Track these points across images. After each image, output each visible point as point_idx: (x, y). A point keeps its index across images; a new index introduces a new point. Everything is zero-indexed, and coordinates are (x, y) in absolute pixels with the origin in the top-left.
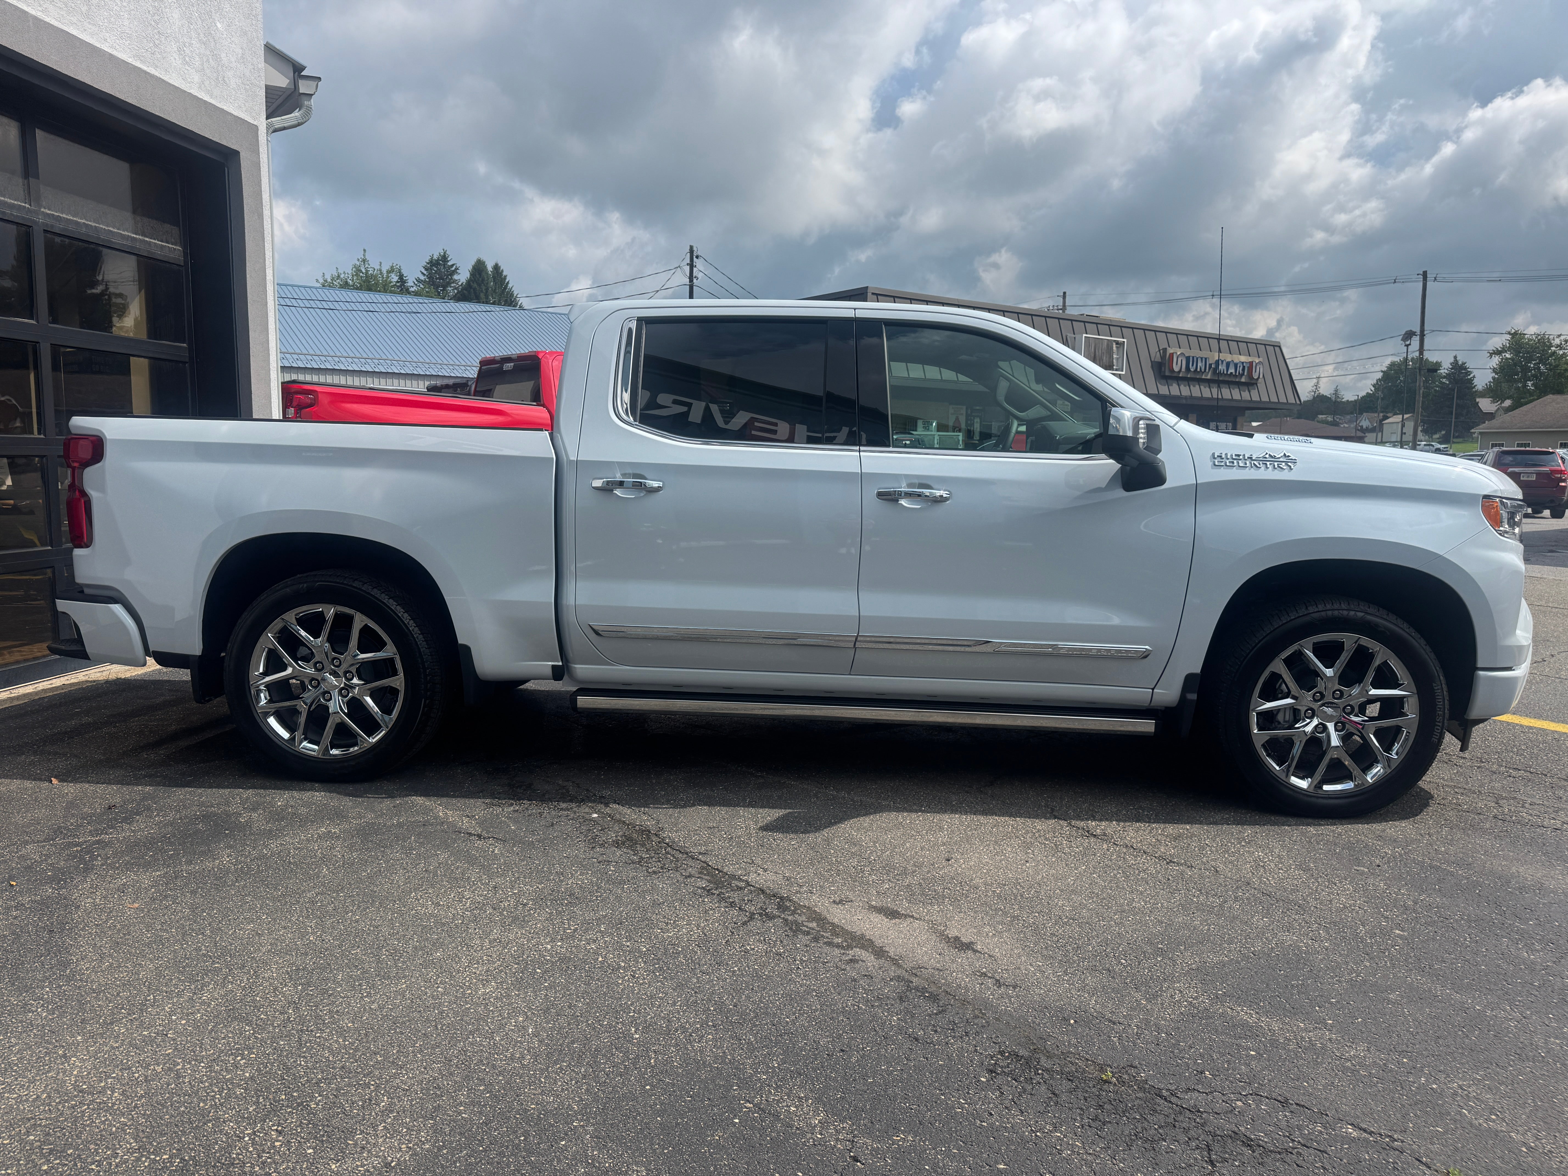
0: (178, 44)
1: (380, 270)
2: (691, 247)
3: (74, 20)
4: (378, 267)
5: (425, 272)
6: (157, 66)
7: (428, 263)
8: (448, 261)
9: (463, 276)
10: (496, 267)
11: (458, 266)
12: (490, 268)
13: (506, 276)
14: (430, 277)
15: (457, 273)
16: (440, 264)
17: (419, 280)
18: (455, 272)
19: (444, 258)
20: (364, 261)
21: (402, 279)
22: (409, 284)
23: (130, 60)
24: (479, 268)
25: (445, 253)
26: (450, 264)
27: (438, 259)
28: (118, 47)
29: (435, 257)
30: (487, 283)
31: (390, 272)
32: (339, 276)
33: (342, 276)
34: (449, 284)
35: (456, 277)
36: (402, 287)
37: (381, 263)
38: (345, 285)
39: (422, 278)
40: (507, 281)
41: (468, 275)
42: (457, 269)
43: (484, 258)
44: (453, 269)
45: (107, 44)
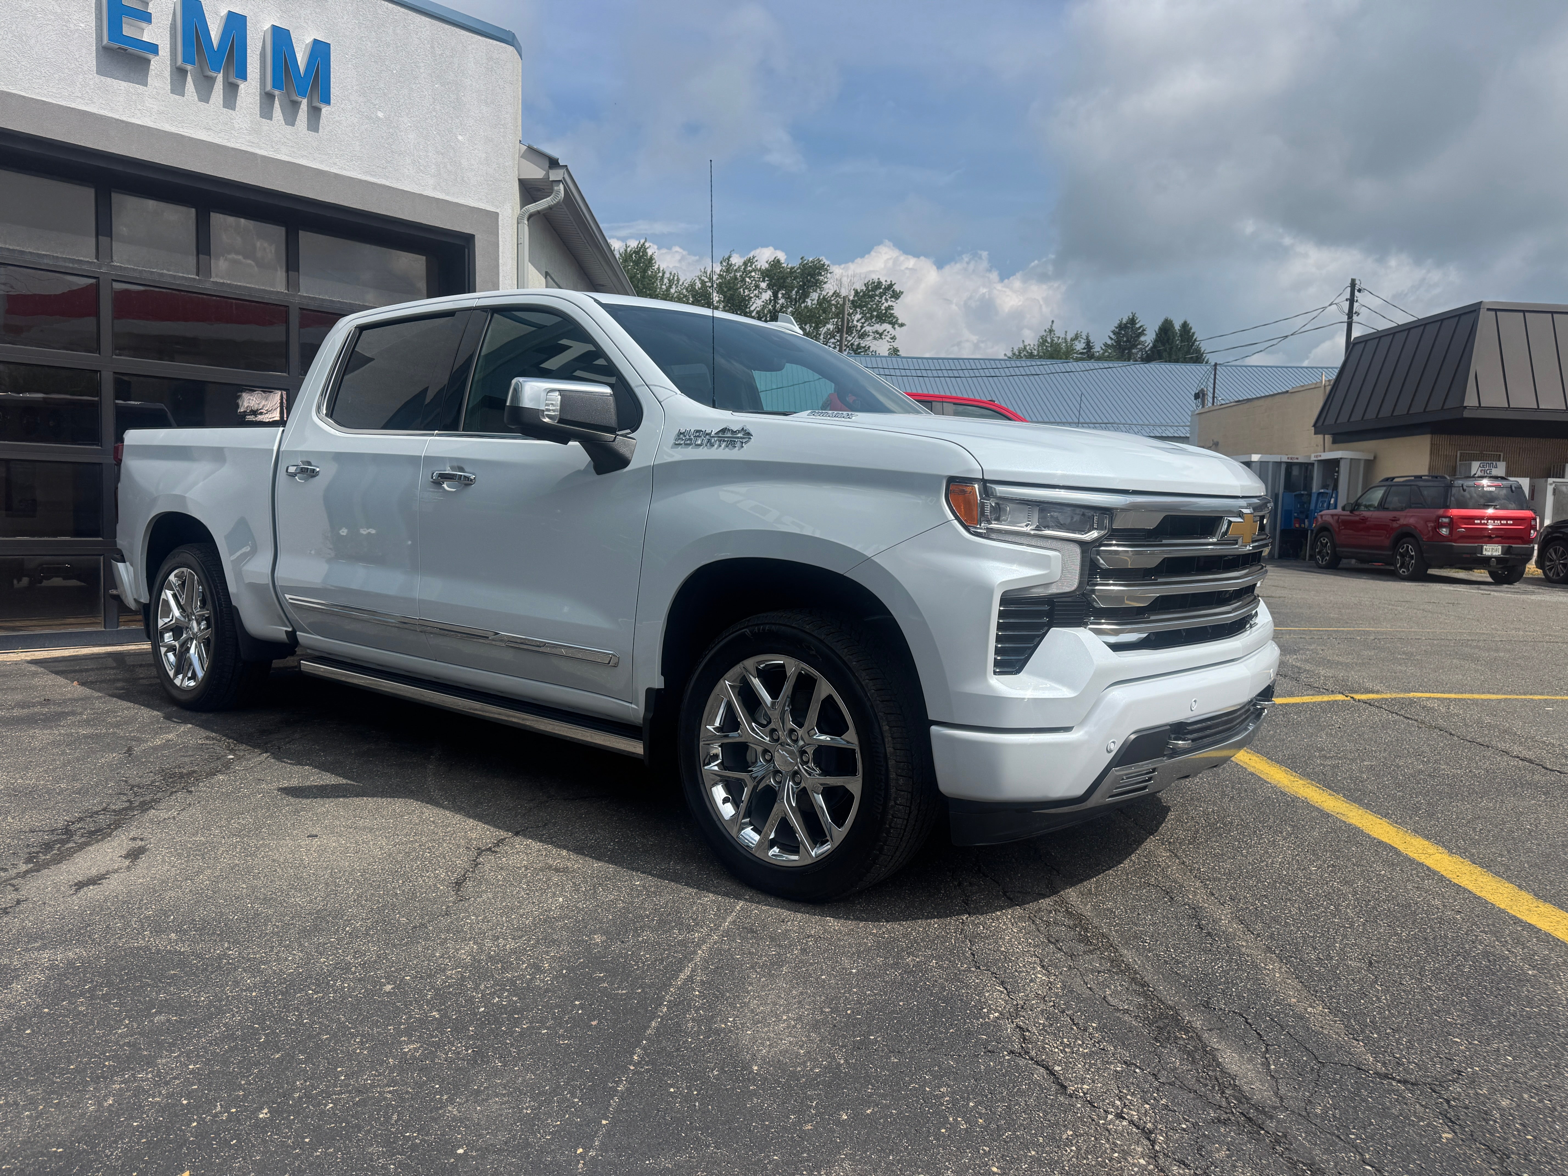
0: (412, 158)
1: (1065, 339)
2: (1353, 281)
3: (305, 153)
4: (1063, 336)
5: (1113, 337)
6: (388, 177)
7: (1117, 328)
8: (1136, 324)
9: (1149, 338)
10: (1185, 325)
11: (1145, 327)
12: (1177, 326)
13: (1194, 333)
14: (1118, 342)
15: (1144, 334)
16: (1128, 328)
17: (1106, 345)
18: (1142, 333)
19: (1132, 321)
20: (1051, 331)
21: (1089, 345)
22: (1095, 350)
23: (360, 177)
24: (1166, 329)
25: (1134, 316)
26: (1137, 326)
27: (1127, 323)
28: (347, 167)
29: (1124, 321)
30: (1173, 342)
31: (1074, 340)
32: (1025, 348)
33: (1028, 348)
34: (1135, 346)
35: (1142, 339)
36: (1089, 354)
37: (1066, 332)
38: (1031, 356)
39: (1109, 342)
40: (1195, 337)
41: (1154, 336)
42: (1144, 330)
43: (1171, 317)
44: (1140, 331)
45: (337, 167)
